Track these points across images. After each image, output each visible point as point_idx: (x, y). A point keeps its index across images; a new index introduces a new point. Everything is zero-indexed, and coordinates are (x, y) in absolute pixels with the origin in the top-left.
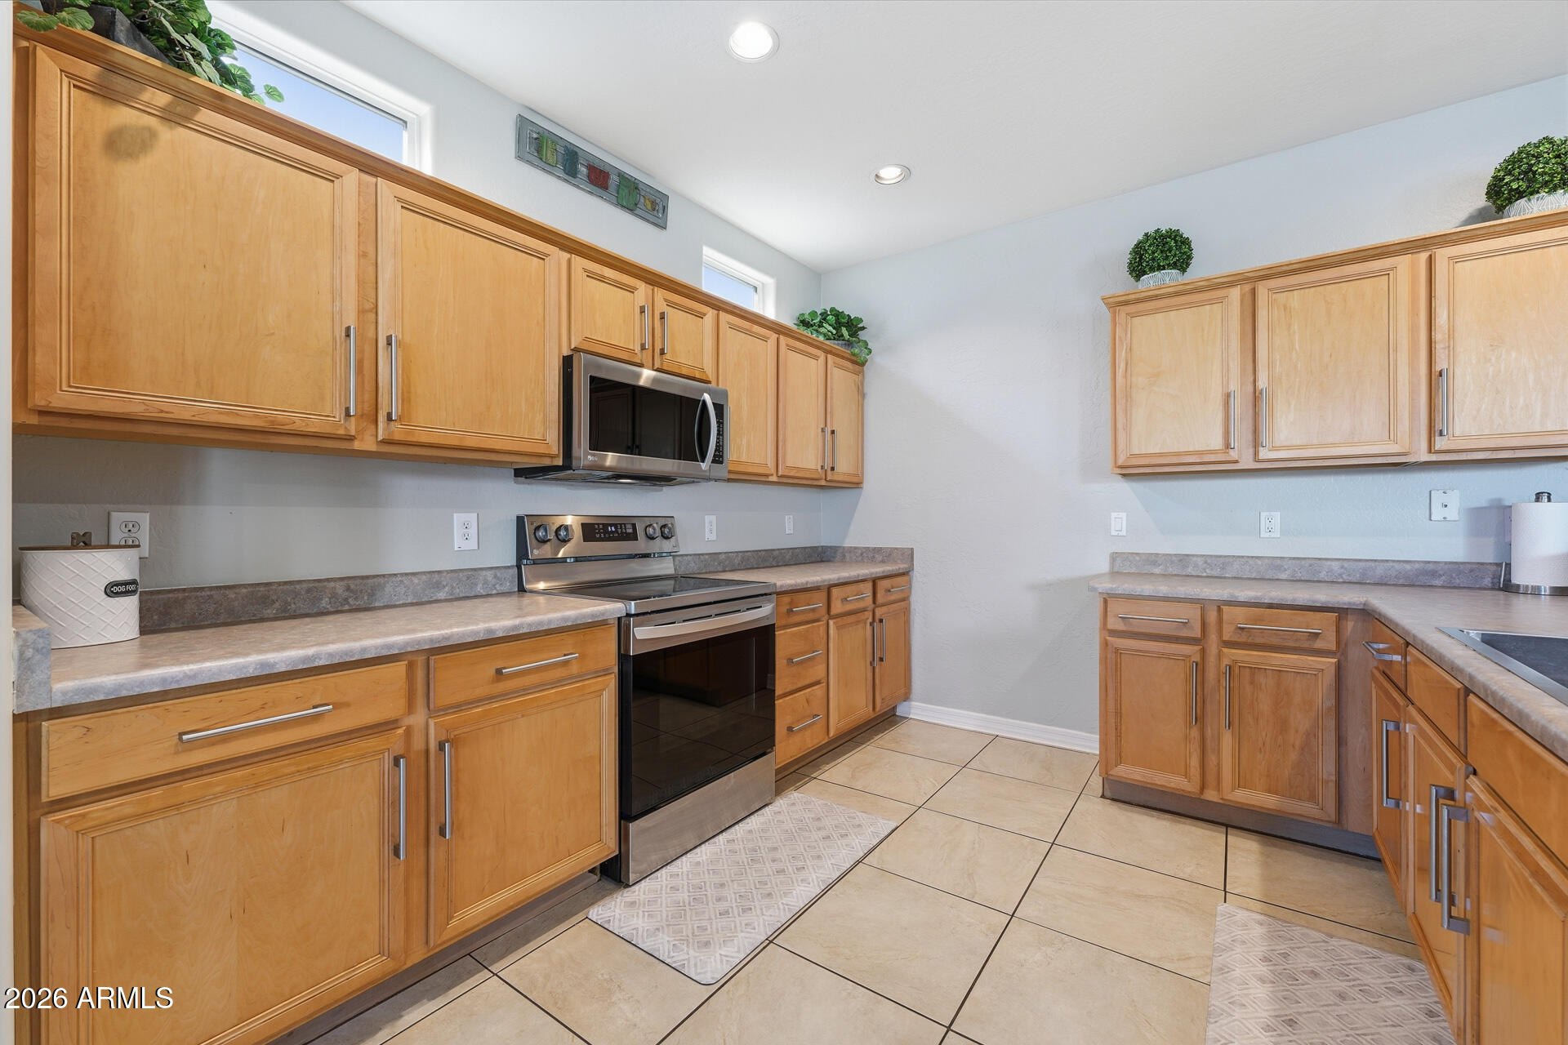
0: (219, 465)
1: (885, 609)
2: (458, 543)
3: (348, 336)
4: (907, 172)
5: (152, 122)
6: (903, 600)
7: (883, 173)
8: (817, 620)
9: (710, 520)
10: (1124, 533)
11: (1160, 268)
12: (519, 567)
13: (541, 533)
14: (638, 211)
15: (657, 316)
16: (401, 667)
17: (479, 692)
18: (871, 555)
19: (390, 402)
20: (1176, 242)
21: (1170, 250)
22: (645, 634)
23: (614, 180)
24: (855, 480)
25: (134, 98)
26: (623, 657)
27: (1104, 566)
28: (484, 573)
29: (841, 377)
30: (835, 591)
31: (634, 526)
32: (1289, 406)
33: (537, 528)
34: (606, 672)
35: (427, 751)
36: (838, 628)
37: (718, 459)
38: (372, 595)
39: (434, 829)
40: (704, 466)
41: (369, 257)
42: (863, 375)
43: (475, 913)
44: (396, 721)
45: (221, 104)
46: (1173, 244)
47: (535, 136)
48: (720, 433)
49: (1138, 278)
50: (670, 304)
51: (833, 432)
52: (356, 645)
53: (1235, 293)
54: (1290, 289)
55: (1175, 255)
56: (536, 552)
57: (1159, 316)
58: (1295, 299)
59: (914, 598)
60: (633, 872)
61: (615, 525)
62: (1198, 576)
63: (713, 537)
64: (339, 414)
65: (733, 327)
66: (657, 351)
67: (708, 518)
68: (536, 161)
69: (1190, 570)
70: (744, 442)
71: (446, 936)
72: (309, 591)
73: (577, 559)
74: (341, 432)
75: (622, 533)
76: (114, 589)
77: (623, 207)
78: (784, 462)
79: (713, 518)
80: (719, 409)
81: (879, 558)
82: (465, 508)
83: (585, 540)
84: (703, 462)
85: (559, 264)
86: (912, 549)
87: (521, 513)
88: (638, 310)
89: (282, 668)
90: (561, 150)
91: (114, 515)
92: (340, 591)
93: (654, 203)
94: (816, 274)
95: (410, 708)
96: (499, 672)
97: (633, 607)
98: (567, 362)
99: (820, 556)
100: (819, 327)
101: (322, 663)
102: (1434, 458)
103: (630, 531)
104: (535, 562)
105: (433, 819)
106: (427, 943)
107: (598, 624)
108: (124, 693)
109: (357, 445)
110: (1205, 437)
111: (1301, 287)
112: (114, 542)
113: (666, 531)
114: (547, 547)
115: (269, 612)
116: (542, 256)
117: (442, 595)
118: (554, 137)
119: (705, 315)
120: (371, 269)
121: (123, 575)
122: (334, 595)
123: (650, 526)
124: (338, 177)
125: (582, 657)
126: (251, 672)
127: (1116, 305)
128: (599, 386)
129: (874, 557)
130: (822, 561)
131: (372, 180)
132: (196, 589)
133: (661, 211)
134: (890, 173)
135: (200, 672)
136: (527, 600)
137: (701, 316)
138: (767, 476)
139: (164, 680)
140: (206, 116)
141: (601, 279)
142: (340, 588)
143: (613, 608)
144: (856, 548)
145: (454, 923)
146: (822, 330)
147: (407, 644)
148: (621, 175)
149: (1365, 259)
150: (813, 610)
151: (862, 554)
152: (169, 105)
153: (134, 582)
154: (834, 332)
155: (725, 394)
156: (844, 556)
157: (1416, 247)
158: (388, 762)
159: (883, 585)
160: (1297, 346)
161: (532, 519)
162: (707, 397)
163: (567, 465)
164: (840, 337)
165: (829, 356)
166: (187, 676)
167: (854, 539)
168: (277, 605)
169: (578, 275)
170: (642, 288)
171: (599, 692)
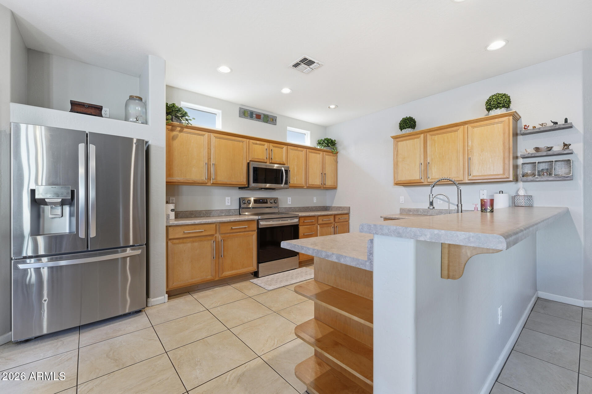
0: (185, 188)
1: (338, 224)
2: (227, 204)
3: (206, 164)
4: (337, 106)
5: (178, 133)
6: (347, 221)
7: (331, 106)
8: (314, 225)
9: (289, 199)
10: (403, 202)
11: (405, 128)
12: (239, 209)
13: (244, 202)
14: (269, 122)
15: (270, 150)
16: (214, 225)
17: (228, 232)
18: (339, 209)
19: (213, 176)
20: (409, 121)
21: (407, 123)
22: (263, 224)
23: (262, 116)
24: (335, 187)
25: (175, 130)
26: (258, 228)
27: (398, 212)
28: (232, 210)
29: (329, 158)
30: (319, 218)
31: (267, 200)
32: (435, 167)
33: (243, 200)
34: (254, 231)
35: (219, 241)
36: (321, 227)
37: (286, 183)
38: (210, 214)
39: (220, 256)
40: (282, 185)
41: (209, 149)
42: (337, 156)
43: (228, 273)
44: (214, 235)
45: (187, 127)
46: (408, 122)
47: (243, 111)
48: (287, 177)
49: (401, 130)
50: (274, 147)
51: (325, 174)
52: (208, 220)
53: (422, 136)
54: (435, 135)
55: (409, 125)
56: (243, 206)
57: (404, 142)
58: (436, 137)
59: (350, 221)
60: (260, 275)
61: (262, 200)
62: (421, 215)
63: (290, 203)
64: (205, 179)
65: (292, 149)
66: (270, 158)
67: (289, 198)
68: (244, 117)
69: (419, 213)
70: (295, 178)
71: (222, 276)
72: (199, 212)
73: (253, 208)
74: (205, 182)
75: (264, 202)
76: (173, 210)
77: (264, 122)
78: (308, 183)
79: (290, 198)
80: (286, 171)
81: (341, 210)
82: (228, 196)
83: (254, 203)
84: (282, 184)
85: (247, 142)
86: (350, 207)
87: (240, 197)
88: (265, 150)
89: (197, 223)
90: (249, 113)
91: (170, 198)
92: (204, 213)
93: (273, 119)
94: (325, 128)
95: (216, 233)
96: (232, 228)
97: (260, 217)
98: (248, 164)
99: (326, 208)
100: (323, 144)
101: (202, 223)
102: (469, 182)
103: (266, 201)
104: (243, 208)
105: (220, 254)
106: (219, 277)
107: (253, 220)
108: (177, 224)
109: (207, 184)
110: (416, 176)
111: (438, 134)
112: (170, 203)
113: (275, 201)
114: (245, 205)
115: (193, 216)
116: (243, 142)
117: (223, 215)
118: (247, 110)
119: (283, 148)
120: (210, 151)
121: (173, 208)
122: (203, 213)
123: (271, 200)
124: (204, 135)
125: (249, 227)
126: (192, 223)
127: (395, 138)
128: (255, 169)
129: (340, 209)
130: (326, 210)
131: (210, 133)
132: (181, 211)
133: (275, 121)
134: (332, 107)
135: (186, 222)
136: (241, 216)
137: (282, 148)
138: (303, 187)
139: (182, 223)
140: (185, 130)
141: (256, 144)
142: (204, 212)
143: (256, 217)
144: (335, 207)
145: (224, 274)
146: (323, 145)
147: (216, 221)
148: (264, 115)
149: (453, 127)
150: (312, 222)
151: (336, 209)
152: (180, 129)
153: (174, 209)
154: (327, 145)
155: (288, 167)
156: (332, 209)
157: (464, 124)
158: (213, 242)
159: (337, 217)
160: (437, 151)
161: (242, 198)
162: (283, 169)
163: (248, 187)
164: (329, 146)
165: (324, 152)
166: (185, 223)
167: (336, 204)
168: (194, 215)
169: (251, 143)
170: (266, 144)
171: (252, 235)
